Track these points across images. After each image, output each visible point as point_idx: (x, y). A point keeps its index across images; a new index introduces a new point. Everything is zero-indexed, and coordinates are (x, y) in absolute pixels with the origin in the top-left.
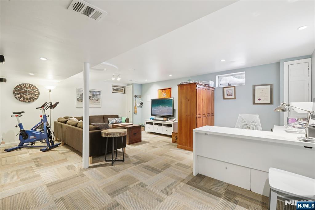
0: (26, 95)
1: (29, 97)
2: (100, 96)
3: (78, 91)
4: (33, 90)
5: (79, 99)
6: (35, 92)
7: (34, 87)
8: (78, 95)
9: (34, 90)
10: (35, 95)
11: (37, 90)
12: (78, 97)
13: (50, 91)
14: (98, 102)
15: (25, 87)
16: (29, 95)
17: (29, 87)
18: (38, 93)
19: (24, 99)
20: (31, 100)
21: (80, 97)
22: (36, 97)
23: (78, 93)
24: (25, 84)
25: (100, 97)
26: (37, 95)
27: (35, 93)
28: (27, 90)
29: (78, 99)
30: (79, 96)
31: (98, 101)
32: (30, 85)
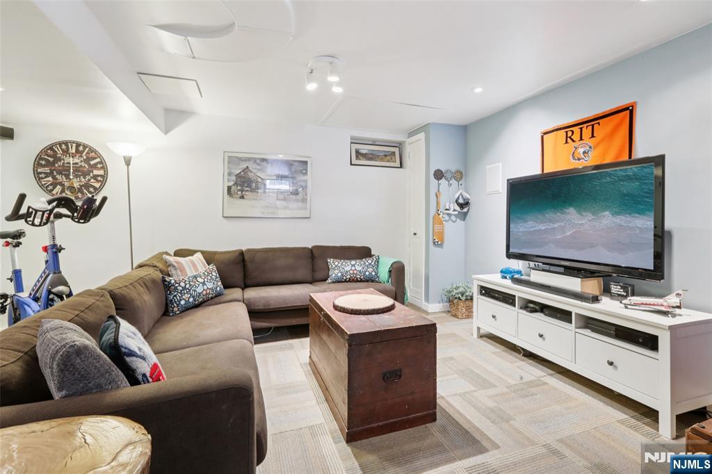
0: (67, 176)
1: (76, 185)
2: (304, 178)
3: (229, 162)
4: (88, 160)
5: (233, 188)
6: (95, 166)
7: (92, 150)
8: (230, 174)
9: (92, 163)
10: (95, 177)
11: (100, 163)
12: (229, 180)
13: (128, 162)
14: (297, 200)
15: (66, 152)
16: (76, 176)
17: (77, 151)
18: (101, 172)
19: (63, 191)
20: (83, 193)
21: (236, 184)
22: (97, 185)
23: (228, 168)
24: (66, 143)
25: (306, 181)
26: (99, 178)
27: (96, 172)
28: (71, 160)
29: (229, 188)
30: (234, 178)
31: (298, 197)
32: (78, 145)
